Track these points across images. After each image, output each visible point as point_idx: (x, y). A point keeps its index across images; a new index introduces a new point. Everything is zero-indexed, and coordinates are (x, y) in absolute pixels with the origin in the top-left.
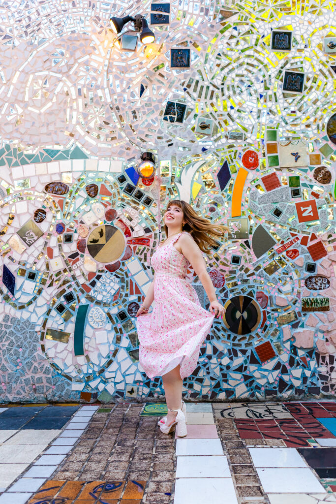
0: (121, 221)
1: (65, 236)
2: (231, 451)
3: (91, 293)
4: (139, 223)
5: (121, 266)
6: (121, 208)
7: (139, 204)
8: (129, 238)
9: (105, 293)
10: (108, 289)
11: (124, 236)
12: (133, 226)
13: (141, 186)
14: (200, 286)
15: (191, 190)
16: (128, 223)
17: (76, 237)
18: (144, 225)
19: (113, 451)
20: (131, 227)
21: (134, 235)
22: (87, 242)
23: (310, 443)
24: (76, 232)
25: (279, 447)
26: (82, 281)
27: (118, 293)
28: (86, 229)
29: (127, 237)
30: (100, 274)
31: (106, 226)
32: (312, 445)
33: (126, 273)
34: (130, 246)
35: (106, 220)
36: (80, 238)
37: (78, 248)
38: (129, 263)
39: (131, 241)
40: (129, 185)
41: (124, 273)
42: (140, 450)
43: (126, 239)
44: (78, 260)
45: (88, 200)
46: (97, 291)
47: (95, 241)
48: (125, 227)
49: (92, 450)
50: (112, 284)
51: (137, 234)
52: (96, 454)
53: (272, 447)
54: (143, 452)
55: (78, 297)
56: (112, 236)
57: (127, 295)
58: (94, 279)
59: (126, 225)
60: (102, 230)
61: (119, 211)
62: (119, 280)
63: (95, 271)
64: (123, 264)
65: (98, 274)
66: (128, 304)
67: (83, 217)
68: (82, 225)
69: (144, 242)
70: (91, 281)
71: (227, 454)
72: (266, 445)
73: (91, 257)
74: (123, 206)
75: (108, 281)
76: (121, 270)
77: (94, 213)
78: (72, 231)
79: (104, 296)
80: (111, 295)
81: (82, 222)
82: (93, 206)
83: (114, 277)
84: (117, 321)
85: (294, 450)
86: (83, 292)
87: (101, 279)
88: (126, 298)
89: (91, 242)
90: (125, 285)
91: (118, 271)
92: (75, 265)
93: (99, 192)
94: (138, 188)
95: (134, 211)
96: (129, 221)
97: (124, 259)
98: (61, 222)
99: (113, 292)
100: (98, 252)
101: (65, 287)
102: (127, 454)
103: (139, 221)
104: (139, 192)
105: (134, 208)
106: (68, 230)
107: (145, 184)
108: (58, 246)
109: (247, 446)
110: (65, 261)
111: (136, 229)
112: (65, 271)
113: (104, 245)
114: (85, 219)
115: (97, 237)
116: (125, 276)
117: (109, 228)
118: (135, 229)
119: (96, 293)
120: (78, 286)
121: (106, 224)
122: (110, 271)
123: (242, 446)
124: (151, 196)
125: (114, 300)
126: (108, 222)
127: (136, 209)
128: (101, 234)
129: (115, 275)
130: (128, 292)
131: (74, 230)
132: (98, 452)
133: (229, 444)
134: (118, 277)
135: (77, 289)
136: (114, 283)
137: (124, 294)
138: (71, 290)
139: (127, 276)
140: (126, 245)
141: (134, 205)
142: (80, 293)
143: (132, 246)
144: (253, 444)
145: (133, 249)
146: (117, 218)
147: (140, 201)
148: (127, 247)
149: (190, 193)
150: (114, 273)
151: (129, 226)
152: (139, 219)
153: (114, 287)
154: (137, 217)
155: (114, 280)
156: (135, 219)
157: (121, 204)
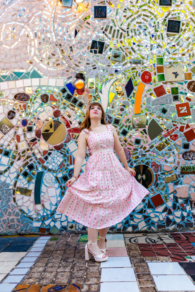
0: (63, 118)
1: (28, 128)
2: (136, 264)
3: (45, 164)
4: (75, 119)
5: (64, 147)
7: (75, 107)
8: (69, 129)
9: (54, 164)
10: (56, 161)
11: (66, 128)
12: (71, 121)
13: (76, 95)
15: (108, 97)
16: (68, 119)
17: (35, 128)
18: (78, 120)
19: (60, 265)
20: (70, 122)
21: (72, 126)
22: (42, 132)
23: (187, 259)
24: (34, 125)
25: (167, 262)
26: (39, 156)
27: (62, 163)
28: (41, 123)
29: (67, 128)
30: (50, 152)
31: (54, 121)
32: (188, 260)
33: (67, 151)
34: (69, 134)
35: (54, 117)
36: (37, 129)
37: (36, 135)
38: (69, 144)
39: (70, 130)
40: (68, 95)
41: (66, 151)
42: (78, 264)
43: (67, 129)
44: (36, 143)
45: (42, 104)
46: (48, 163)
47: (47, 131)
48: (66, 121)
49: (46, 265)
50: (58, 158)
51: (74, 126)
52: (49, 267)
53: (162, 262)
54: (80, 266)
55: (36, 167)
56: (58, 127)
57: (68, 165)
58: (47, 155)
59: (67, 121)
60: (51, 123)
61: (62, 111)
62: (62, 155)
63: (47, 150)
64: (66, 145)
65: (49, 151)
66: (69, 171)
67: (39, 115)
68: (39, 120)
70: (45, 156)
71: (133, 266)
72: (159, 260)
73: (45, 141)
74: (65, 108)
75: (56, 156)
76: (64, 149)
77: (46, 113)
78: (32, 124)
79: (53, 166)
80: (58, 165)
81: (38, 119)
82: (45, 108)
83: (60, 153)
84: (62, 182)
85: (177, 263)
86: (39, 164)
87: (51, 155)
88: (68, 167)
89: (44, 131)
90: (66, 158)
91: (62, 149)
92: (34, 146)
93: (49, 99)
94: (74, 96)
95: (72, 111)
96: (68, 118)
97: (66, 142)
98: (25, 119)
99: (59, 163)
100: (49, 138)
101: (28, 160)
102: (69, 267)
104: (75, 99)
105: (72, 109)
106: (30, 124)
107: (79, 94)
108: (23, 134)
109: (147, 261)
110: (28, 144)
111: (73, 122)
112: (28, 150)
113: (53, 133)
114: (40, 116)
115: (48, 128)
116: (66, 153)
117: (56, 122)
119: (48, 164)
120: (37, 160)
121: (54, 120)
122: (57, 150)
123: (143, 261)
124: (83, 101)
125: (60, 168)
126: (55, 118)
127: (73, 110)
128: (51, 126)
129: (60, 152)
130: (69, 163)
131: (33, 123)
132: (51, 266)
133: (135, 260)
134: (62, 154)
135: (36, 161)
136: (60, 157)
137: (66, 164)
138: (32, 162)
139: (68, 153)
140: (67, 133)
141: (72, 107)
142: (38, 164)
143: (71, 134)
144: (150, 260)
145: (71, 135)
146: (61, 116)
147: (75, 105)
148: (68, 134)
149: (107, 99)
150: (60, 151)
151: (69, 121)
152: (75, 116)
153: (60, 160)
154: (74, 115)
155: (60, 156)
156: (73, 116)
157: (63, 107)
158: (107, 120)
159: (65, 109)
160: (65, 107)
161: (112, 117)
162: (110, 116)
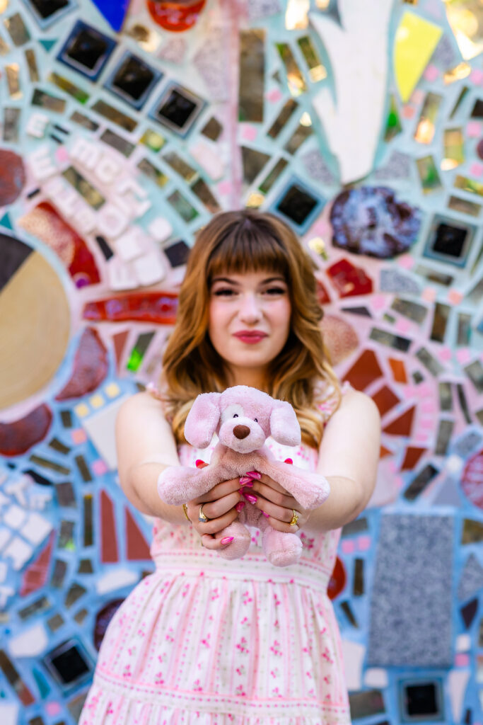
0: (48, 208)
4: (138, 221)
5: (57, 430)
6: (52, 144)
7: (130, 125)
8: (92, 293)
11: (68, 283)
12: (108, 232)
13: (141, 33)
14: (433, 518)
15: (390, 53)
16: (86, 220)
18: (161, 230)
20: (101, 241)
21: (116, 277)
27: (43, 555)
29: (80, 285)
33: (82, 464)
34: (94, 333)
38: (93, 411)
39: (100, 306)
40: (82, 31)
41: (68, 461)
43: (77, 298)
48: (67, 238)
50: (15, 516)
51: (131, 272)
56: (5, 279)
57: (86, 567)
59: (73, 232)
61: (38, 161)
62: (44, 494)
64: (67, 418)
66: (94, 610)
69: (166, 308)
74: (57, 135)
76: (57, 445)
80: (11, 571)
83: (26, 480)
84: (44, 691)
88: (86, 581)
90: (74, 515)
91: (42, 450)
94: (126, 45)
95: (113, 157)
96: (86, 210)
97: (72, 393)
99: (21, 553)
103: (142, 209)
104: (134, 63)
105: (113, 142)
107: (163, 22)
111: (125, 247)
116: (74, 477)
118: (119, 246)
122: (3, 453)
124: (195, 85)
125: (28, 591)
127: (124, 148)
129: (31, 473)
130: (94, 553)
134: (41, 481)
136: (27, 508)
139: (87, 476)
140: (79, 326)
141: (110, 128)
143: (108, 330)
145: (109, 344)
146: (31, 196)
147: (139, 109)
148: (84, 337)
149: (382, 68)
150: (23, 462)
151: (91, 233)
152: (139, 200)
153: (26, 531)
154: (129, 191)
155: (27, 497)
156: (119, 200)
157: (48, 124)
158: (379, 232)
159: (59, 141)
160: (58, 128)
161: (417, 209)
162: (400, 198)
